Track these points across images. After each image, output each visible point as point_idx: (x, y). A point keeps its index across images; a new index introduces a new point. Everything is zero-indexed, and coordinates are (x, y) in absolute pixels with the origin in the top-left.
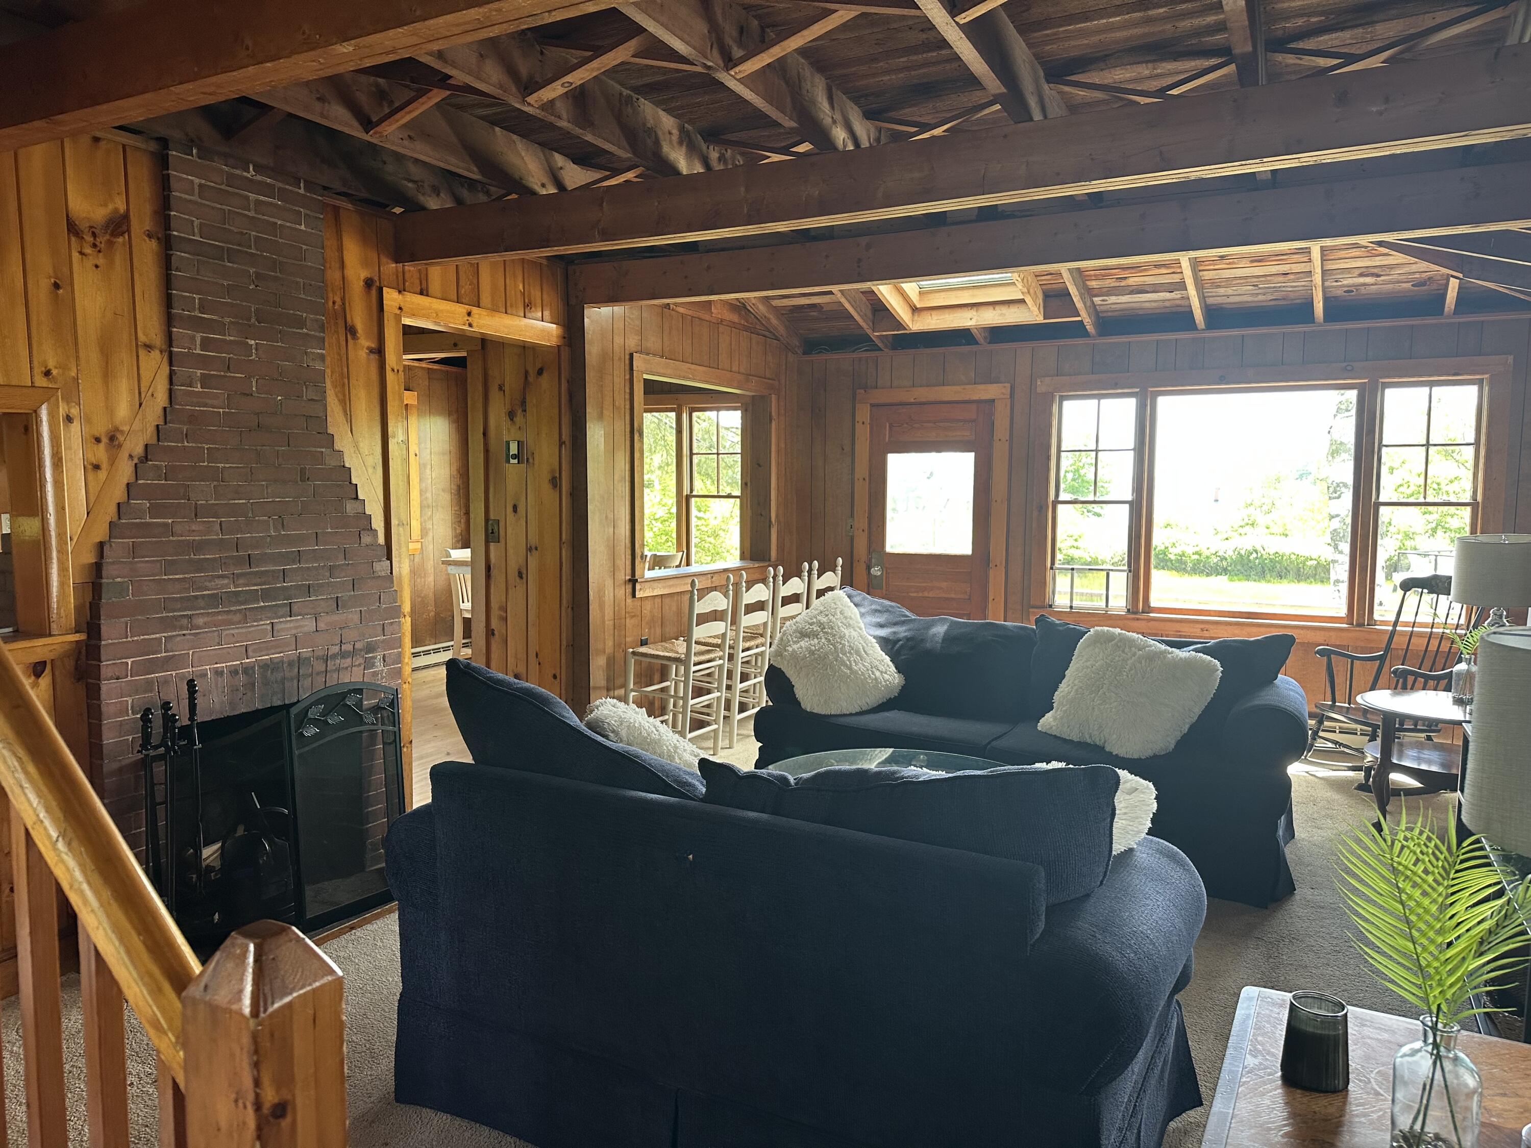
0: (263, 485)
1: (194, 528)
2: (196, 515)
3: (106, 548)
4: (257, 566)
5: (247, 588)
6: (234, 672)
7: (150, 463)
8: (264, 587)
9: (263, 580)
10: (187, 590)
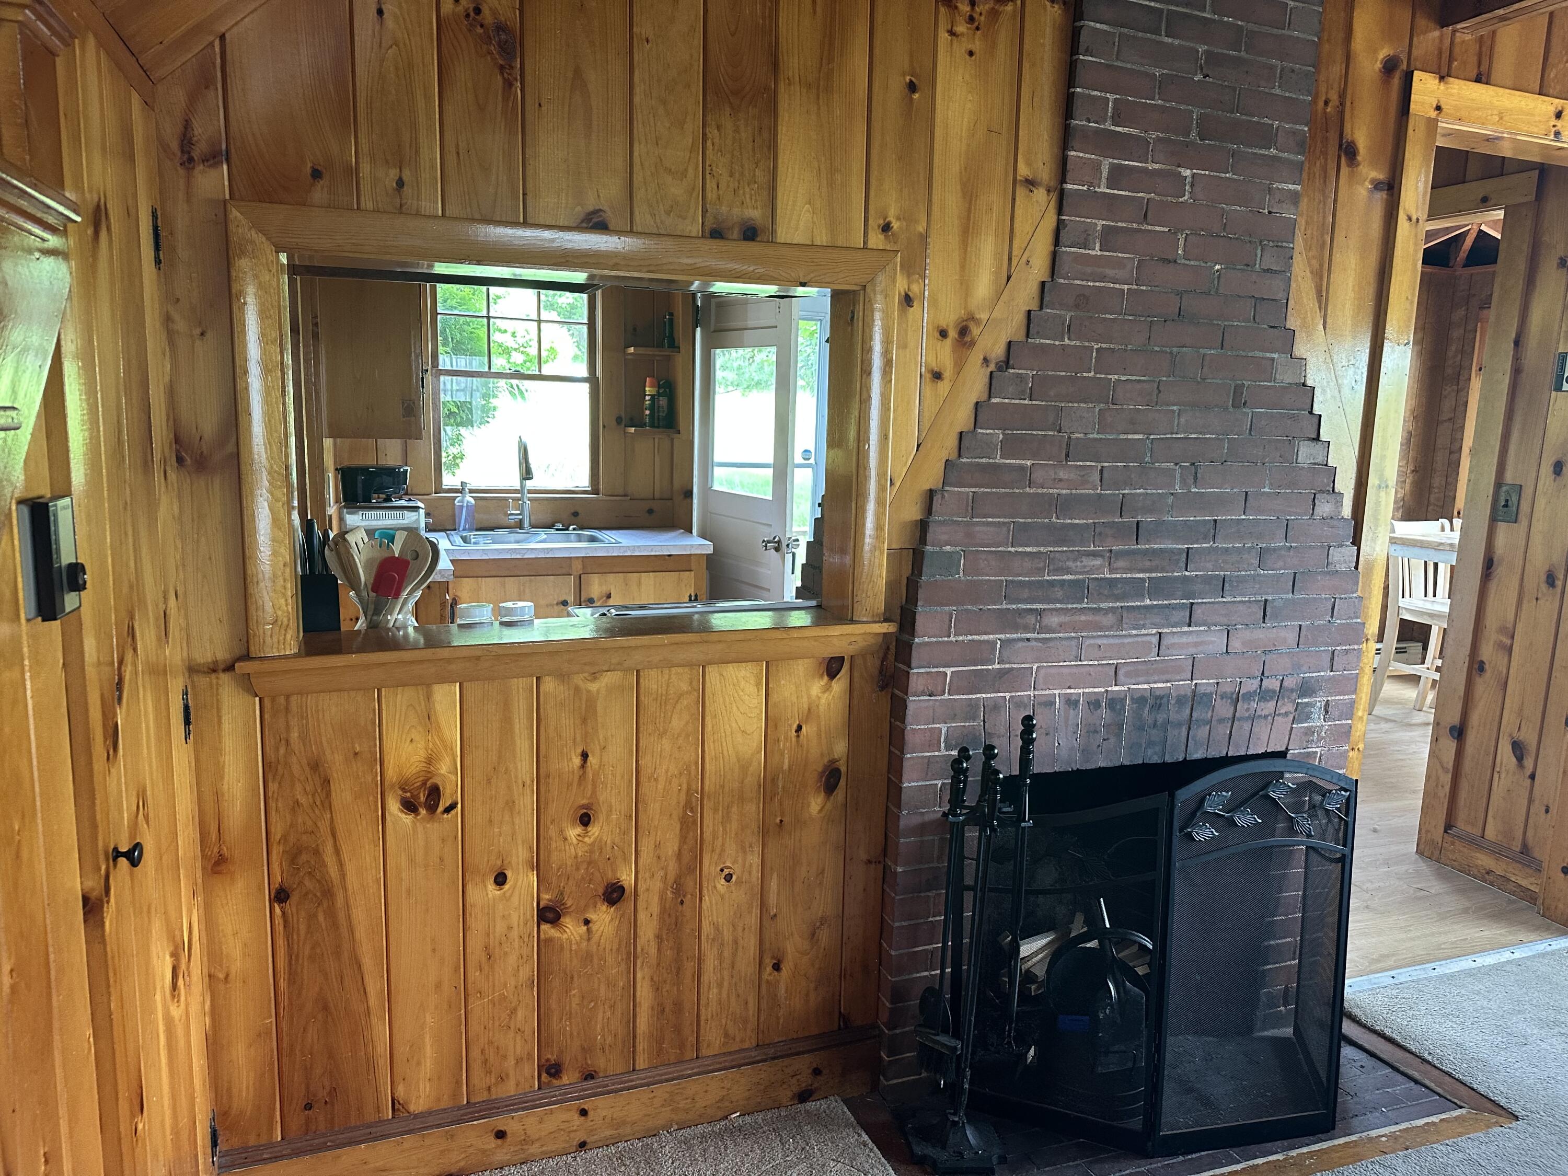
0: (1173, 411)
1: (1062, 474)
2: (1067, 455)
3: (937, 499)
4: (1148, 542)
5: (1129, 575)
6: (1094, 704)
7: (1012, 371)
8: (1154, 575)
9: (1154, 563)
10: (1040, 571)
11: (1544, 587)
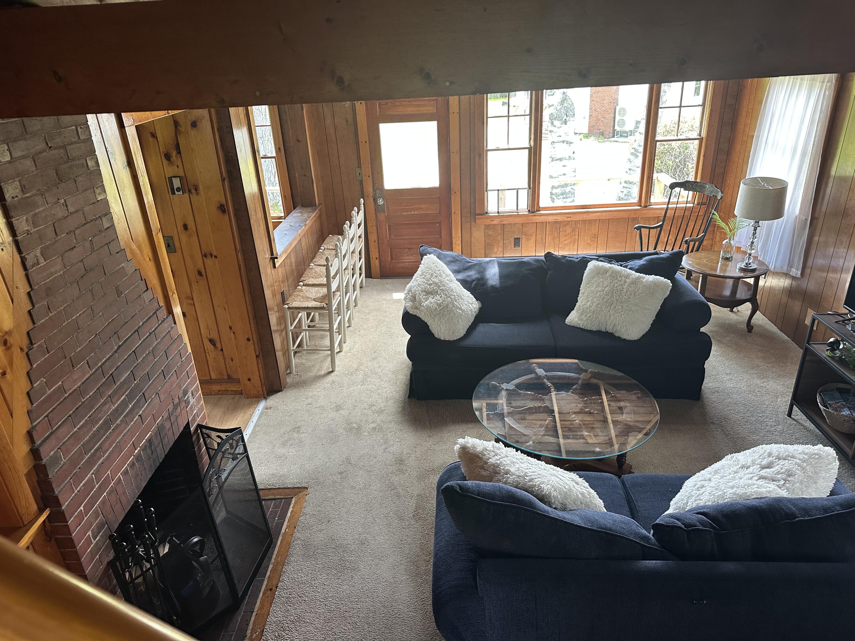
0: (100, 316)
1: (75, 377)
2: (73, 366)
3: (34, 434)
4: (119, 380)
5: (120, 401)
6: (132, 465)
7: (35, 346)
8: (127, 393)
9: (125, 388)
10: (91, 429)
11: (198, 277)
